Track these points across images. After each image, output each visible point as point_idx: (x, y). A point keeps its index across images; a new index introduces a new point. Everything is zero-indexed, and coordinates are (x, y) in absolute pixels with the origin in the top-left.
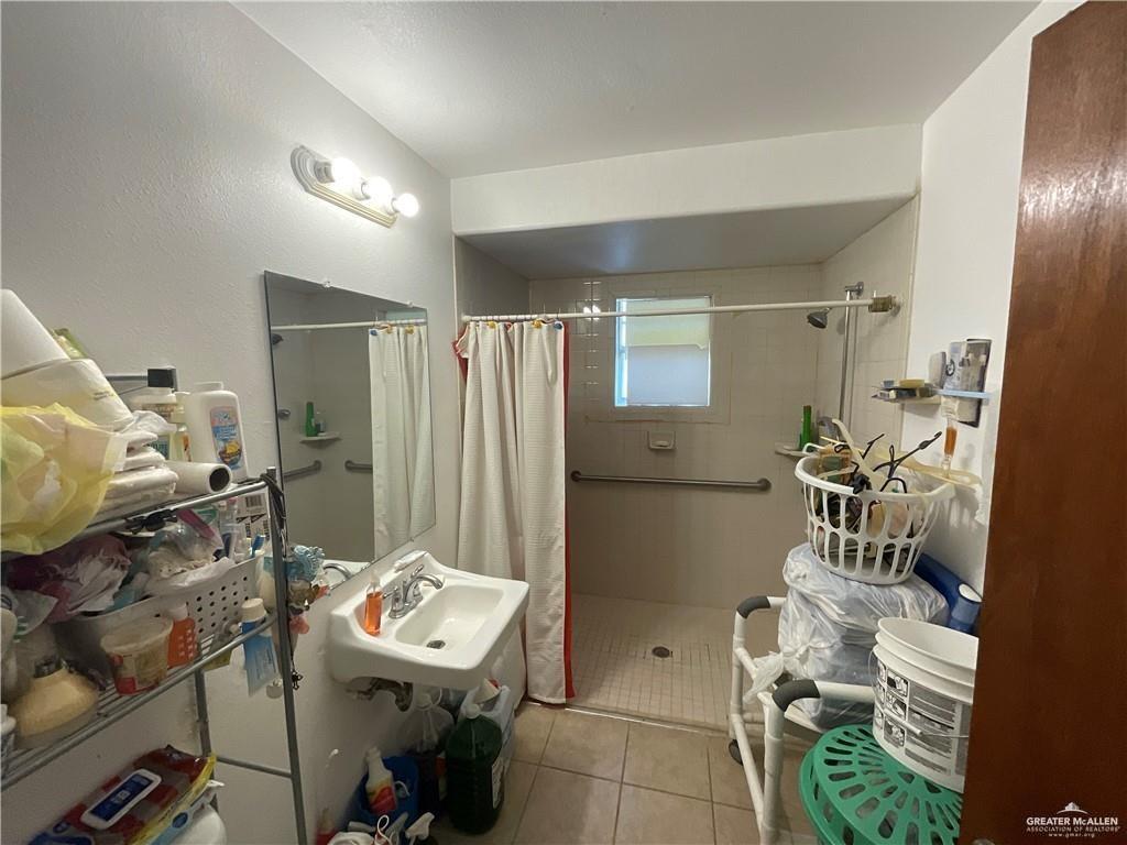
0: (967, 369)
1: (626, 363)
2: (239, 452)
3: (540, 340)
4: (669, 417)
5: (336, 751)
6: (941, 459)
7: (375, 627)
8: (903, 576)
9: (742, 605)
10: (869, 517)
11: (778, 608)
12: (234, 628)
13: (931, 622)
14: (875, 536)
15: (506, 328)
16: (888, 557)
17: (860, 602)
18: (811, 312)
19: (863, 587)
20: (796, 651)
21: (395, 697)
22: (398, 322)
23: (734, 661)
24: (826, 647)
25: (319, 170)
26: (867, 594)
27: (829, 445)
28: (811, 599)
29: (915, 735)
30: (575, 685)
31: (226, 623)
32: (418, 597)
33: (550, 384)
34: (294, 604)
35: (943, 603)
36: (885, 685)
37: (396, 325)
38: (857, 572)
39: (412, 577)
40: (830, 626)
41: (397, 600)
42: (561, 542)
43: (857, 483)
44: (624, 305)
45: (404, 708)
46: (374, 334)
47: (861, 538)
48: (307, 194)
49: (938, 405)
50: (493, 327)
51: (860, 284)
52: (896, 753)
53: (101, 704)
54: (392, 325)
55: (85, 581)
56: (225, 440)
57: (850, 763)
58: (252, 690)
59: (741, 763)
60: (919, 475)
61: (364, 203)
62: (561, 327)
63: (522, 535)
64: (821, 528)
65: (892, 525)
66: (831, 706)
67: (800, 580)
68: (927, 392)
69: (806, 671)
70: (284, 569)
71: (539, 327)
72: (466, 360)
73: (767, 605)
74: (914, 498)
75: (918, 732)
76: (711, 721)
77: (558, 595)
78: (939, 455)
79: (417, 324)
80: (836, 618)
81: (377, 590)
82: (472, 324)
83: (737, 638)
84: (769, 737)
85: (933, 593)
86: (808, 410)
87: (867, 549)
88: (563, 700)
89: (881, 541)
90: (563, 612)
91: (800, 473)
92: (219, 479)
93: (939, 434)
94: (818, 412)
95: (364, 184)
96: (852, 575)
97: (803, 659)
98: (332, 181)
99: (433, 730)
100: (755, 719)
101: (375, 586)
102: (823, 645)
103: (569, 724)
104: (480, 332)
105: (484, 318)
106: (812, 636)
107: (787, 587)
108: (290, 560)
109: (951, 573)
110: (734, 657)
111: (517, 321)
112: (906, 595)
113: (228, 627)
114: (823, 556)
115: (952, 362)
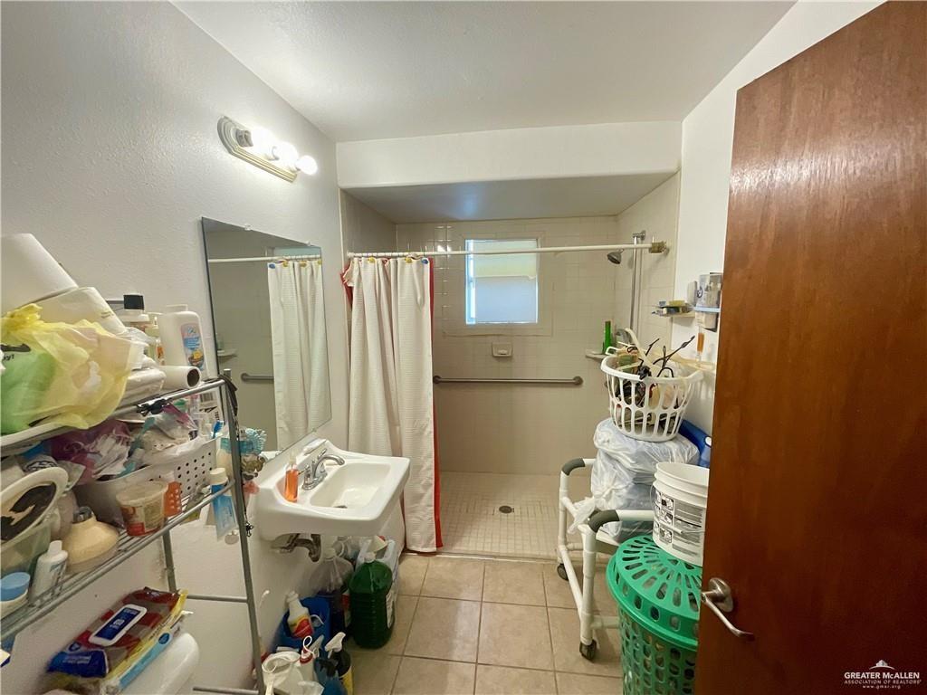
0: (710, 293)
1: (473, 291)
2: (202, 358)
3: (410, 272)
4: (508, 332)
5: (267, 592)
6: (695, 355)
7: (293, 495)
8: (672, 435)
9: (566, 466)
10: (650, 396)
11: (591, 466)
12: (205, 490)
13: (688, 463)
14: (654, 408)
15: (384, 263)
16: (662, 424)
17: (644, 454)
18: (609, 252)
19: (647, 444)
20: (604, 493)
21: (308, 551)
22: (294, 257)
23: (560, 507)
24: (623, 487)
25: (241, 136)
26: (650, 448)
27: (623, 347)
28: (614, 456)
29: (678, 534)
30: (443, 538)
31: (197, 488)
32: (324, 473)
33: (419, 306)
34: (246, 473)
35: (696, 450)
36: (660, 505)
37: (291, 259)
38: (643, 434)
39: (318, 458)
40: (625, 473)
41: (309, 476)
42: (430, 428)
43: (642, 372)
44: (471, 245)
45: (315, 560)
46: (272, 267)
47: (645, 410)
48: (230, 155)
49: (693, 318)
50: (373, 262)
51: (644, 232)
52: (667, 548)
53: (120, 543)
54: (288, 260)
55: (104, 453)
56: (192, 349)
57: (640, 564)
58: (219, 537)
59: (567, 579)
60: (682, 367)
61: (275, 163)
62: (426, 262)
63: (399, 425)
64: (619, 406)
65: (664, 401)
66: (627, 527)
67: (606, 444)
68: (686, 309)
69: (610, 506)
70: (238, 447)
71: (410, 262)
72: (351, 288)
73: (583, 465)
74: (678, 381)
75: (680, 531)
76: (544, 554)
77: (429, 469)
78: (694, 352)
79: (309, 259)
80: (629, 466)
81: (294, 467)
82: (356, 259)
83: (562, 490)
84: (586, 552)
85: (690, 445)
86: (608, 324)
87: (649, 419)
88: (435, 549)
89: (658, 412)
90: (433, 482)
91: (604, 367)
92: (193, 377)
93: (693, 338)
94: (615, 327)
95: (274, 147)
96: (639, 436)
97: (608, 498)
98: (251, 145)
99: (338, 575)
100: (576, 547)
101: (292, 464)
102: (621, 486)
103: (441, 565)
104: (362, 266)
105: (365, 254)
106: (614, 481)
107: (597, 449)
108: (241, 439)
109: (699, 430)
110: (560, 505)
111: (392, 257)
112: (673, 447)
113: (200, 490)
114: (621, 426)
115: (701, 288)
